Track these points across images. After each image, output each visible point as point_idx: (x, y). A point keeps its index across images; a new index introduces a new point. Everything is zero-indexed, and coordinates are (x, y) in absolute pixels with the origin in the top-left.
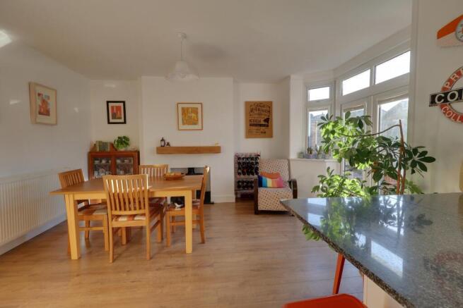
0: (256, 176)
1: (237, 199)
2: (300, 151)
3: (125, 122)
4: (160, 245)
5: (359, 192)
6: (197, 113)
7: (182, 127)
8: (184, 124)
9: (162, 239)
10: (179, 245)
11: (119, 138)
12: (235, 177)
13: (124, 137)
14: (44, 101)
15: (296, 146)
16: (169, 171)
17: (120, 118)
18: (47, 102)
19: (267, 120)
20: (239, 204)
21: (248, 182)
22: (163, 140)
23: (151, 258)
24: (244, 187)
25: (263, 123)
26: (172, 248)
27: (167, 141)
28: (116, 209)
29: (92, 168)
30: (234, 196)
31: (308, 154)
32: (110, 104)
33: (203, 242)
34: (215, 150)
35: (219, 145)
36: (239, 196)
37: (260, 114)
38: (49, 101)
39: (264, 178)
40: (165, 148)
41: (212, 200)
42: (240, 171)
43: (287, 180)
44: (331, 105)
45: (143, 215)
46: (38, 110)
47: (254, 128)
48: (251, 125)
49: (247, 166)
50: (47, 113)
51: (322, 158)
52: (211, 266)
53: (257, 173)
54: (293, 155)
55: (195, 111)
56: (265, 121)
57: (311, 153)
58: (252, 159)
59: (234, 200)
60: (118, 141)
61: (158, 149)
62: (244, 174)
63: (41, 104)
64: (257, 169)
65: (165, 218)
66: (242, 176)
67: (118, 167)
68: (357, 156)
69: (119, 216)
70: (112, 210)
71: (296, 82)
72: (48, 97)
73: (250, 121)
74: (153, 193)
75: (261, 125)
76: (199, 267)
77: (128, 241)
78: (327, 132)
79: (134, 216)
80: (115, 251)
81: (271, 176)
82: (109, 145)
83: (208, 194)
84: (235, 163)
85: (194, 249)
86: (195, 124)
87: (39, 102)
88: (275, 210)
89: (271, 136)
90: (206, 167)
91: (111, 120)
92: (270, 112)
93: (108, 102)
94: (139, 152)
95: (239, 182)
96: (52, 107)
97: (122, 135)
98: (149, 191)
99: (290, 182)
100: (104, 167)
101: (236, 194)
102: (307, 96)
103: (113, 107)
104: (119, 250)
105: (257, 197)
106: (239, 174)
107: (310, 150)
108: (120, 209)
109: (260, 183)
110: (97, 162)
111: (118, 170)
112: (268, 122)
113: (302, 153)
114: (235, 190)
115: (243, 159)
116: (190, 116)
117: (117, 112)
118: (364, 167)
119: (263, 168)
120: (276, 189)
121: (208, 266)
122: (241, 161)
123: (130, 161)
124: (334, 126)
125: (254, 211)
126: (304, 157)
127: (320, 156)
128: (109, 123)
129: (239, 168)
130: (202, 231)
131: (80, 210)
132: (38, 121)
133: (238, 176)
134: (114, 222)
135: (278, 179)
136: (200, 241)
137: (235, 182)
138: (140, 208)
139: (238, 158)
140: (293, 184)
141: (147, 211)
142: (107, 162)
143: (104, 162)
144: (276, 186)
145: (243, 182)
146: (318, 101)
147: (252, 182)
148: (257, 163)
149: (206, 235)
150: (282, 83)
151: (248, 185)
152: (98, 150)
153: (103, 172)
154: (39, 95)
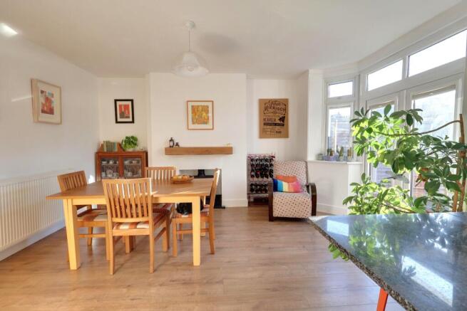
0: (270, 179)
1: (249, 202)
2: (319, 152)
3: (133, 122)
4: (165, 254)
5: (399, 203)
6: (207, 112)
7: (192, 126)
8: (193, 123)
9: (168, 248)
10: (186, 255)
11: (127, 138)
12: (248, 180)
13: (133, 137)
14: (47, 99)
15: (314, 146)
16: (178, 173)
17: (128, 117)
18: (51, 100)
19: (283, 119)
20: (252, 208)
21: (261, 186)
22: (171, 140)
23: (155, 271)
24: (257, 191)
25: (278, 122)
26: (179, 258)
27: (175, 142)
28: (117, 216)
29: (100, 170)
30: (247, 200)
31: (328, 155)
32: (118, 103)
33: (212, 253)
34: (226, 151)
35: (231, 146)
36: (252, 200)
37: (275, 113)
38: (53, 99)
39: (279, 181)
40: (173, 149)
41: (223, 204)
42: (253, 173)
43: (305, 183)
44: (355, 102)
45: (147, 222)
46: (41, 108)
47: (268, 127)
48: (265, 124)
49: (261, 169)
50: (51, 111)
51: (344, 160)
52: (221, 282)
53: (272, 176)
54: (311, 157)
55: (206, 109)
56: (280, 119)
57: (331, 155)
58: (266, 160)
59: (247, 205)
60: (125, 141)
61: (166, 149)
62: (257, 177)
63: (44, 102)
64: (271, 171)
65: (171, 225)
66: (255, 179)
67: (125, 168)
68: (403, 159)
69: (120, 224)
70: (112, 216)
71: (315, 77)
72: (52, 95)
73: (264, 120)
74: (157, 198)
75: (276, 124)
76: (207, 283)
77: (132, 249)
78: (362, 130)
79: (137, 223)
80: (116, 260)
81: (287, 179)
82: (116, 145)
83: (219, 198)
84: (248, 165)
85: (202, 260)
86: (206, 123)
87: (42, 100)
88: (291, 216)
89: (287, 136)
90: (217, 170)
91: (119, 120)
92: (285, 110)
93: (116, 101)
94: (147, 153)
95: (252, 185)
96: (56, 105)
97: (129, 135)
98: (152, 196)
99: (308, 187)
100: (111, 168)
101: (249, 198)
102: (327, 92)
103: (120, 106)
104: (121, 260)
105: (272, 203)
106: (252, 176)
107: (330, 152)
108: (122, 216)
109: (276, 187)
110: (104, 163)
111: (125, 172)
112: (283, 121)
113: (321, 154)
114: (248, 194)
115: (256, 161)
116: (200, 114)
117: (124, 111)
118: (412, 174)
119: (279, 171)
120: (293, 194)
121: (217, 282)
122: (254, 163)
123: (138, 162)
124: (370, 123)
125: (268, 218)
126: (323, 159)
127: (342, 158)
128: (117, 122)
129: (252, 171)
130: (211, 239)
131: (80, 215)
132: (40, 119)
133: (251, 179)
134: (115, 230)
135: (294, 183)
136: (209, 251)
137: (248, 185)
138: (143, 216)
139: (251, 159)
140: (312, 189)
141: (150, 218)
142: (115, 163)
143: (111, 162)
144: (292, 190)
145: (256, 185)
146: (339, 98)
147: (266, 185)
148: (271, 165)
149: (216, 244)
150: (300, 78)
151: (262, 188)
152: (105, 150)
153: (110, 173)
154: (42, 92)
